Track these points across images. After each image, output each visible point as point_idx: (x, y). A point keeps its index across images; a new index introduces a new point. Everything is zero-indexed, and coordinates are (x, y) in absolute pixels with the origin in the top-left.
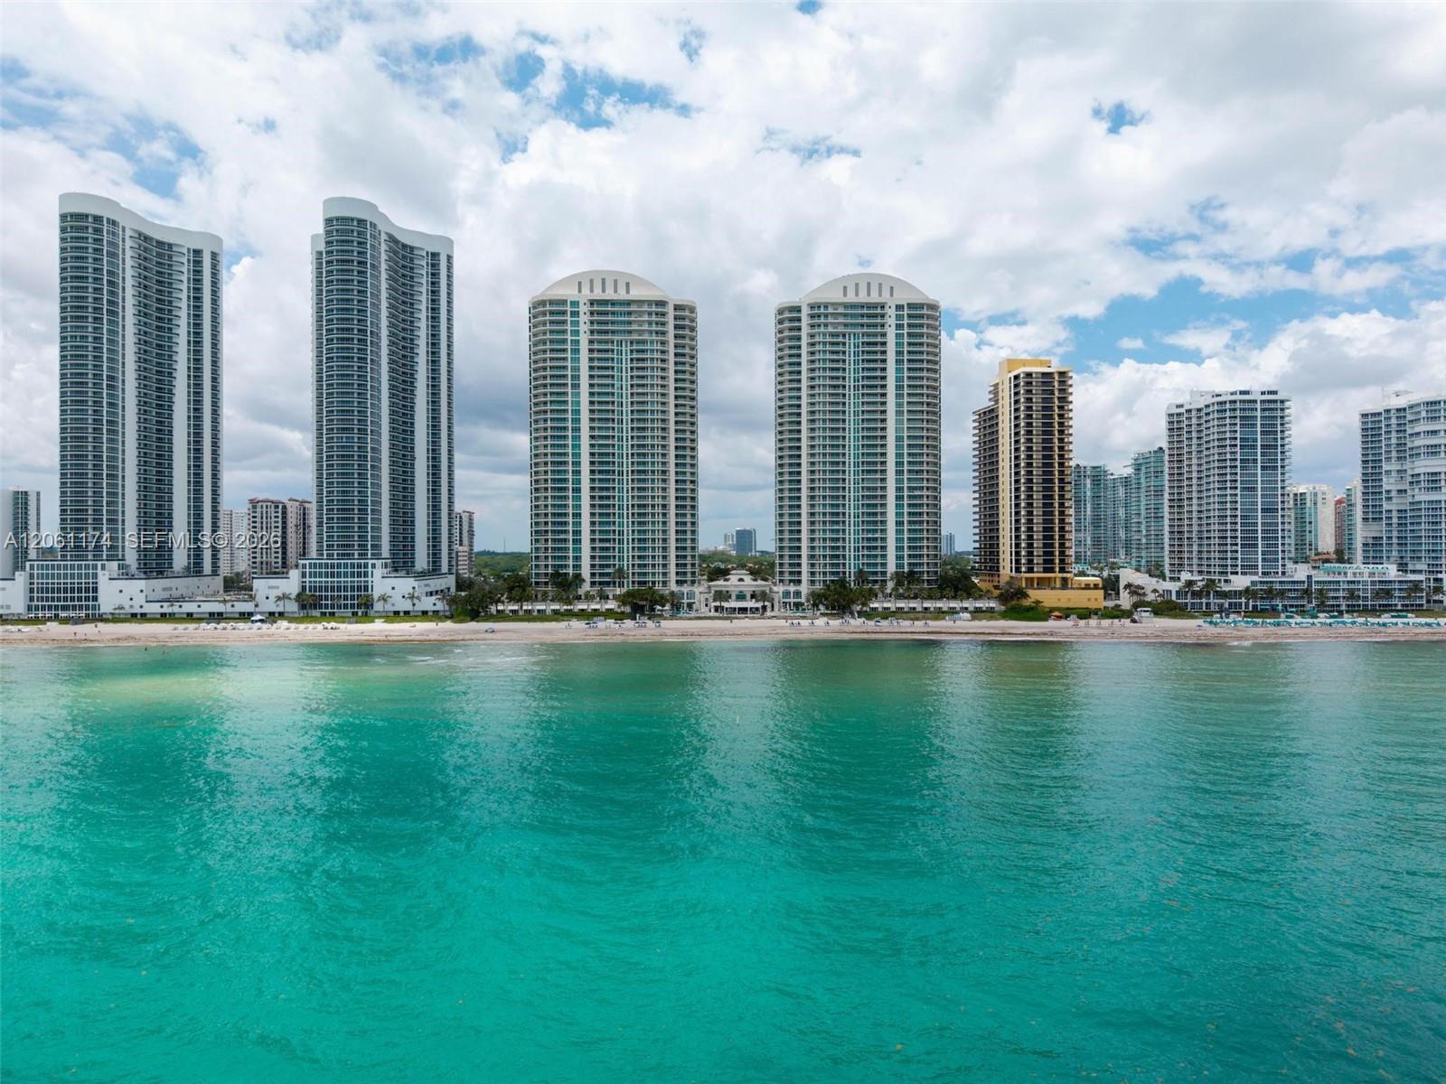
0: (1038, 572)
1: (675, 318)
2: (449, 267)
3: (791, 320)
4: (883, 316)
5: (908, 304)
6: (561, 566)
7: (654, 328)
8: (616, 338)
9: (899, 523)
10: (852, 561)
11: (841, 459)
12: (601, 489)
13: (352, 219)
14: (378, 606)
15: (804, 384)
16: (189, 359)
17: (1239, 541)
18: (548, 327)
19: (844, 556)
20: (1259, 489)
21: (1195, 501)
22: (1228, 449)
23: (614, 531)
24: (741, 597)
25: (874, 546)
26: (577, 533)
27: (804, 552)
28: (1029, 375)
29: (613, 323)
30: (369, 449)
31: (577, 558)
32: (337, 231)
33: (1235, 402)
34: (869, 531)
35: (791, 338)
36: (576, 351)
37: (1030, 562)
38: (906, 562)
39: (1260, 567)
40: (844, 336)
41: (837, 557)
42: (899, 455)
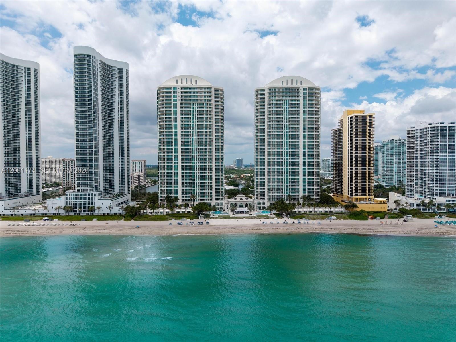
0: (360, 196)
1: (215, 94)
2: (127, 75)
3: (261, 94)
4: (298, 93)
5: (308, 88)
6: (170, 193)
7: (206, 98)
8: (191, 102)
9: (304, 176)
10: (285, 191)
11: (281, 150)
12: (186, 163)
13: (85, 55)
14: (97, 212)
15: (266, 120)
16: (26, 111)
17: (439, 183)
18: (164, 98)
19: (282, 189)
20: (447, 162)
21: (419, 165)
22: (435, 146)
23: (191, 179)
24: (241, 206)
25: (294, 185)
26: (176, 180)
27: (266, 187)
28: (357, 117)
29: (190, 96)
30: (93, 148)
31: (176, 190)
32: (79, 59)
33: (438, 127)
34: (292, 179)
35: (261, 102)
36: (175, 108)
37: (356, 192)
38: (307, 191)
39: (447, 193)
40: (282, 101)
41: (279, 189)
42: (304, 149)
